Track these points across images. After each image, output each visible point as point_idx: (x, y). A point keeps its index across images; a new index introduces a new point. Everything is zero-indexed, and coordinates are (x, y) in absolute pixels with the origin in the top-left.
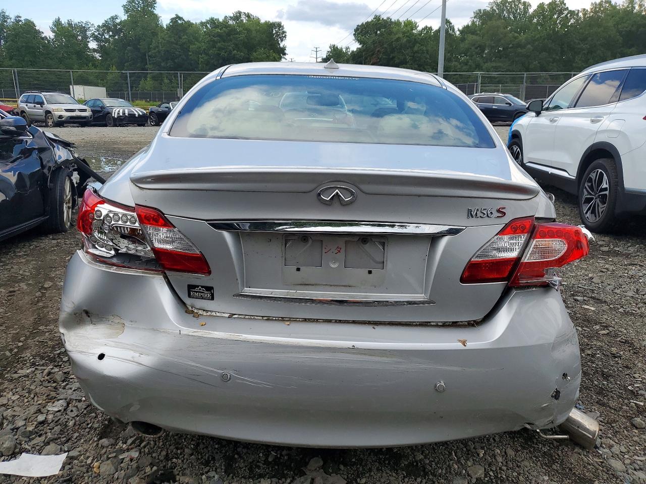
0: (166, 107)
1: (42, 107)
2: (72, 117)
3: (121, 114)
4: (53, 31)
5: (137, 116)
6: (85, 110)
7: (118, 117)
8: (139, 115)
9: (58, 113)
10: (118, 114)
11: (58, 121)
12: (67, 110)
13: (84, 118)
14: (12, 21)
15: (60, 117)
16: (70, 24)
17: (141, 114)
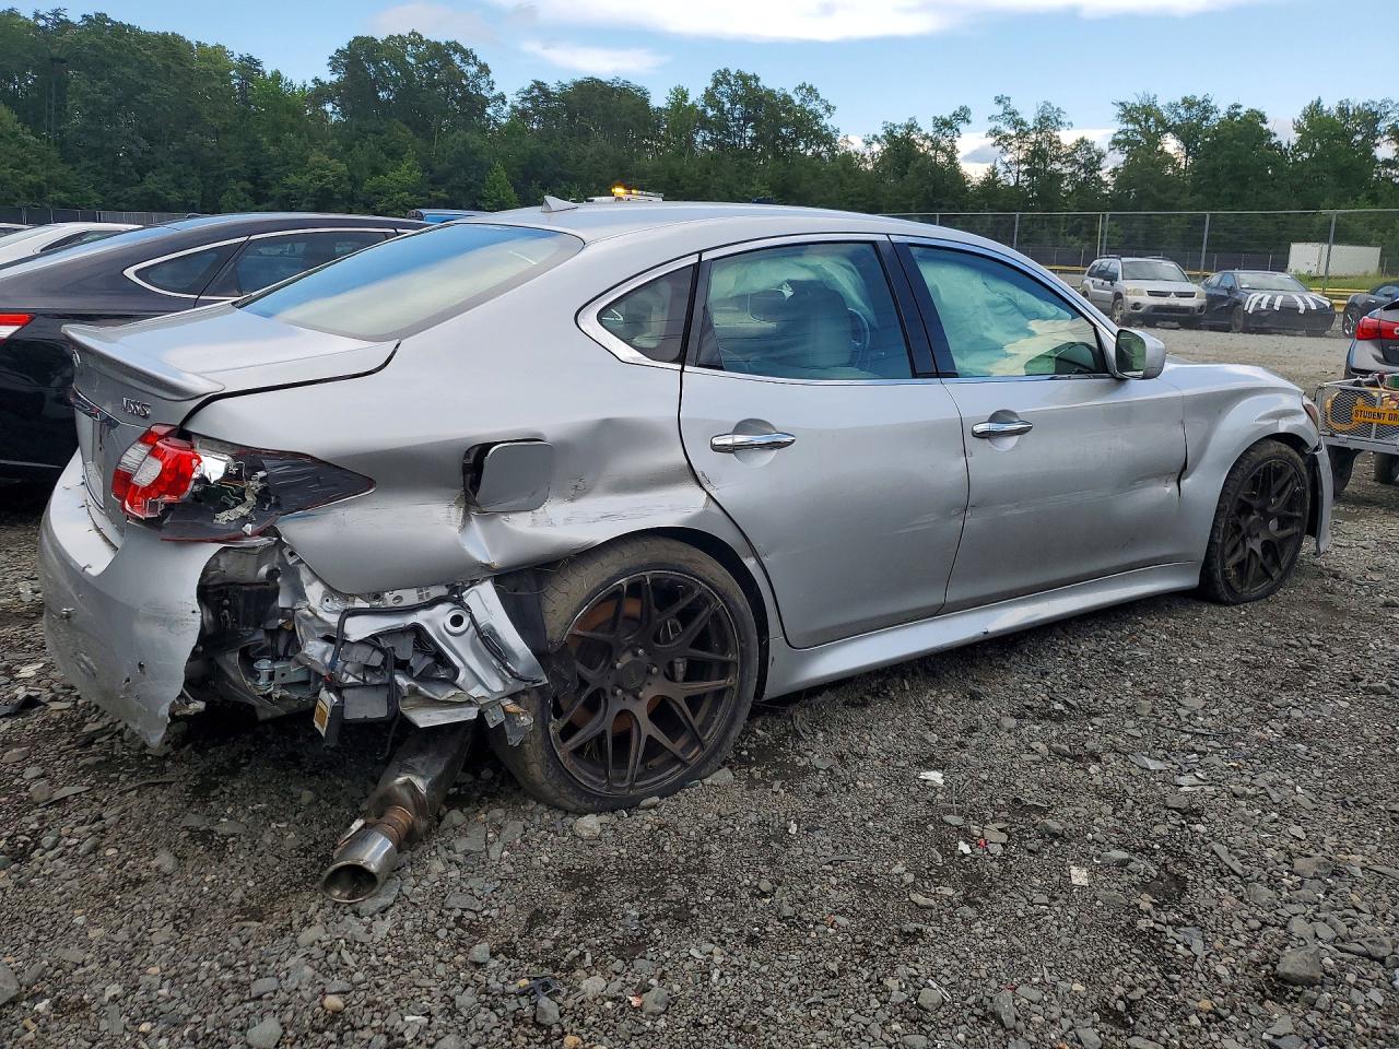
0: (1386, 295)
1: (1112, 284)
2: (1158, 308)
3: (1264, 306)
4: (1299, 129)
5: (1301, 311)
6: (1191, 295)
7: (1254, 312)
8: (1308, 309)
9: (1132, 299)
10: (1258, 304)
11: (1131, 314)
12: (1152, 293)
13: (1186, 310)
14: (1221, 116)
15: (1136, 306)
16: (1343, 111)
17: (1314, 307)
